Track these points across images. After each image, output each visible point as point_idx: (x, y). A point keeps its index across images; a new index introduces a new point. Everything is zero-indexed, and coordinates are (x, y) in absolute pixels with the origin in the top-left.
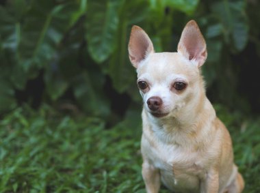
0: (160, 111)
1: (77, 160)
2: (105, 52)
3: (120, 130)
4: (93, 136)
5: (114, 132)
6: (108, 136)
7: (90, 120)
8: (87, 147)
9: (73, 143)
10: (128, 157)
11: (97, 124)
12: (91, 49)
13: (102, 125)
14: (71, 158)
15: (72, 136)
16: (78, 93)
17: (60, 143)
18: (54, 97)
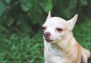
0: (49, 39)
1: (17, 55)
2: (28, 7)
3: (36, 39)
4: (25, 42)
5: (33, 40)
6: (31, 42)
7: (23, 34)
8: (22, 48)
9: (16, 46)
10: (38, 52)
11: (26, 36)
12: (22, 6)
13: (28, 36)
14: (15, 53)
15: (16, 43)
16: (18, 23)
17: (11, 46)
18: (9, 25)
